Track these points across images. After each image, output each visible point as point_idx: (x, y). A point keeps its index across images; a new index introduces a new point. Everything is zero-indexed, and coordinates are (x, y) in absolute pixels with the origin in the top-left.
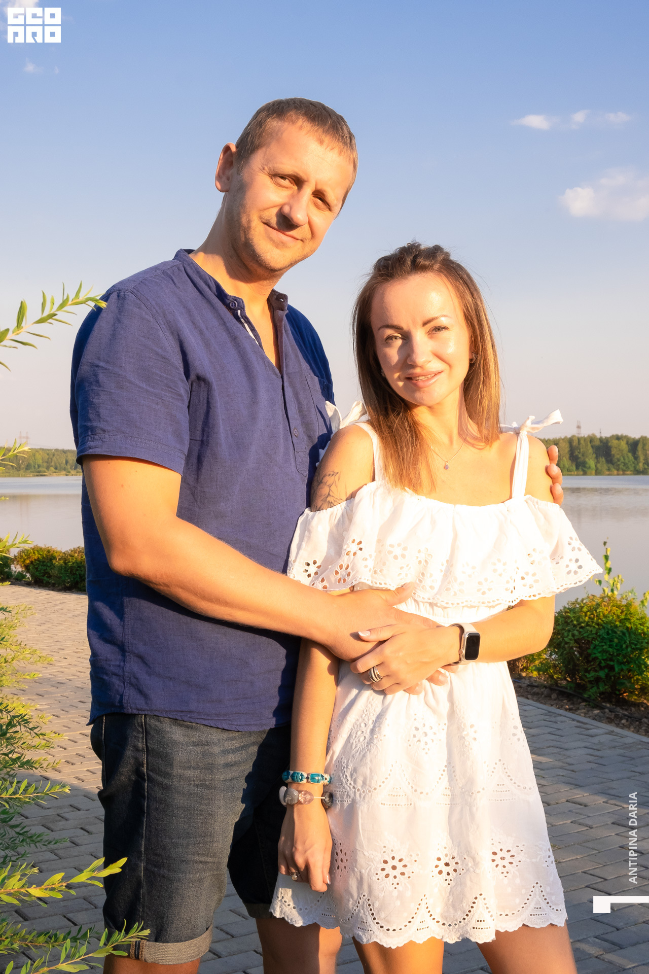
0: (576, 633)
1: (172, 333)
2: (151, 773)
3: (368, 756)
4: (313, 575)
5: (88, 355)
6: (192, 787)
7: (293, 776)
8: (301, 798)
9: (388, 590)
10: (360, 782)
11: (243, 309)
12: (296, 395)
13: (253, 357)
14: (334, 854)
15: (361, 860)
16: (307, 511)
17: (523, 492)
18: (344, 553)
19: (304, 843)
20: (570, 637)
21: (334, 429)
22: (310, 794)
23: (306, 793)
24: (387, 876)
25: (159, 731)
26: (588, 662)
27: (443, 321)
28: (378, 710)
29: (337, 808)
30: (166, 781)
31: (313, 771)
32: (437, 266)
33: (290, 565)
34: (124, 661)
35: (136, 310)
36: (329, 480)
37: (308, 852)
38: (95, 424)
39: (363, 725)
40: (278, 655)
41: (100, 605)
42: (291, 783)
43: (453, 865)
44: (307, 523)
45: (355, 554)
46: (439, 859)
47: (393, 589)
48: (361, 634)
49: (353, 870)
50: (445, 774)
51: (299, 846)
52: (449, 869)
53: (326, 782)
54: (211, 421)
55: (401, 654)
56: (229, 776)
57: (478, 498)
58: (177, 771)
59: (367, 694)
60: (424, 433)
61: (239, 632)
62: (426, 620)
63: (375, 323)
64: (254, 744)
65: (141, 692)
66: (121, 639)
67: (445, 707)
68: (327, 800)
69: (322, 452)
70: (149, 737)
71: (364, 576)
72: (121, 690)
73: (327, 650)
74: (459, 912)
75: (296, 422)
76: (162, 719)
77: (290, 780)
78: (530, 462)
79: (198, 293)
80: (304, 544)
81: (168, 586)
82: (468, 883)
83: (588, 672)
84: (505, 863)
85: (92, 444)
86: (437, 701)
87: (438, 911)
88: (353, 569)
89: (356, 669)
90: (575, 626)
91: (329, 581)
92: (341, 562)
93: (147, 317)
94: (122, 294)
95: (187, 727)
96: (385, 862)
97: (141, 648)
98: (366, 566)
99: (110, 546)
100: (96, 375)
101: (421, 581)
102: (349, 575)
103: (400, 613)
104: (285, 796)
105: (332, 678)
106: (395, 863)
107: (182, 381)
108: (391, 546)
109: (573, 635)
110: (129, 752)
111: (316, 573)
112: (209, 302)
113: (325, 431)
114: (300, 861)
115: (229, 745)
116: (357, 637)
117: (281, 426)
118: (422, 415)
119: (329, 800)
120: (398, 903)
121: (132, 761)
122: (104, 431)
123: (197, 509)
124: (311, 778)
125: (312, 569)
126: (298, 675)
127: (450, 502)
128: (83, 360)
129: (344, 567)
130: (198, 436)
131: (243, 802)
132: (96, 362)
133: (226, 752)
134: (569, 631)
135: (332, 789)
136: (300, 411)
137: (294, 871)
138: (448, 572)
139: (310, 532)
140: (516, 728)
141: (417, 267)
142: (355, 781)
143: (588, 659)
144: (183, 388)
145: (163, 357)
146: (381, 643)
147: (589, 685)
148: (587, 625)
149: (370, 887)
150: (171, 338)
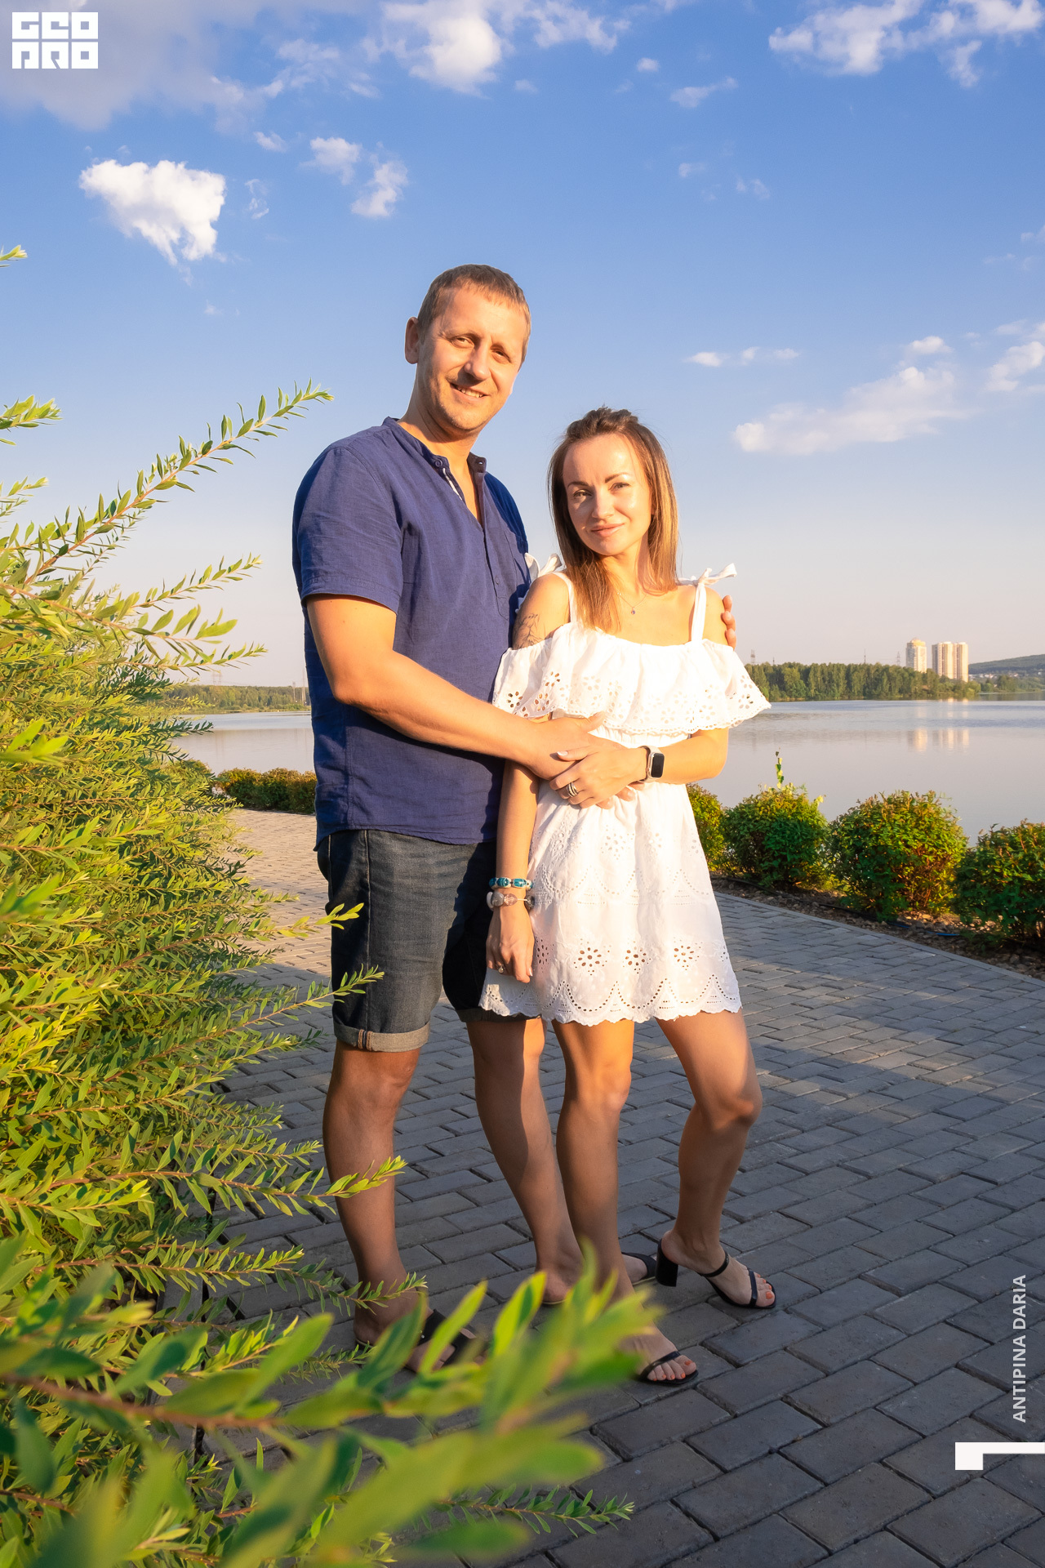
0: (751, 826)
1: (386, 486)
2: (374, 883)
3: (566, 861)
4: (515, 705)
5: (309, 508)
6: (411, 894)
7: (498, 882)
8: (506, 900)
9: (582, 719)
10: (559, 884)
11: (447, 467)
12: (496, 547)
13: (457, 511)
14: (536, 950)
15: (560, 951)
16: (509, 649)
17: (701, 636)
18: (543, 684)
19: (509, 939)
20: (746, 830)
21: (533, 579)
22: (514, 896)
23: (511, 895)
24: (584, 964)
25: (380, 845)
26: (763, 853)
27: (625, 478)
28: (574, 823)
29: (538, 910)
30: (387, 889)
31: (517, 877)
32: (621, 428)
33: (495, 696)
34: (347, 783)
35: (352, 464)
36: (529, 621)
37: (513, 947)
38: (317, 567)
39: (561, 835)
40: (483, 778)
41: (323, 737)
42: (497, 889)
43: (641, 957)
44: (510, 659)
45: (553, 685)
46: (629, 952)
47: (587, 717)
48: (560, 754)
49: (554, 961)
50: (634, 878)
51: (505, 942)
52: (638, 960)
53: (528, 887)
54: (422, 565)
55: (595, 771)
56: (443, 885)
57: (662, 639)
58: (397, 880)
59: (565, 809)
60: (612, 580)
61: (450, 757)
62: (616, 744)
63: (567, 480)
64: (464, 858)
65: (363, 809)
66: (344, 764)
67: (632, 820)
68: (529, 901)
69: (521, 600)
70: (371, 851)
71: (562, 704)
72: (345, 809)
73: (529, 770)
74: (647, 996)
75: (497, 571)
76: (382, 833)
77: (496, 885)
78: (707, 610)
79: (406, 454)
80: (507, 677)
81: (386, 712)
82: (655, 970)
83: (763, 862)
84: (686, 957)
85: (316, 585)
86: (626, 815)
87: (628, 997)
88: (551, 698)
89: (555, 785)
90: (750, 820)
91: (530, 710)
92: (540, 692)
93: (361, 470)
94: (338, 451)
95: (405, 841)
96: (582, 953)
97: (362, 771)
98: (563, 695)
99: (333, 676)
100: (317, 524)
101: (611, 711)
102: (548, 702)
103: (593, 738)
104: (492, 899)
105: (534, 796)
106: (591, 953)
107: (396, 528)
108: (586, 678)
109: (749, 829)
110: (353, 865)
111: (518, 704)
112: (416, 461)
113: (523, 583)
114: (506, 954)
115: (442, 857)
116: (556, 757)
117: (484, 574)
118: (610, 564)
119: (531, 904)
120: (594, 987)
121: (356, 873)
122: (326, 573)
123: (411, 646)
124: (515, 883)
125: (515, 700)
126: (502, 795)
127: (638, 642)
128: (305, 511)
129: (544, 696)
130: (411, 580)
131: (455, 910)
132: (317, 512)
133: (440, 864)
134: (744, 825)
135: (534, 893)
136: (500, 562)
137: (500, 964)
138: (635, 704)
139: (512, 666)
140: (695, 841)
141: (602, 429)
142: (554, 884)
143: (762, 850)
144: (396, 534)
145: (378, 506)
146: (577, 761)
147: (763, 875)
148: (762, 819)
149: (568, 974)
150: (384, 490)
